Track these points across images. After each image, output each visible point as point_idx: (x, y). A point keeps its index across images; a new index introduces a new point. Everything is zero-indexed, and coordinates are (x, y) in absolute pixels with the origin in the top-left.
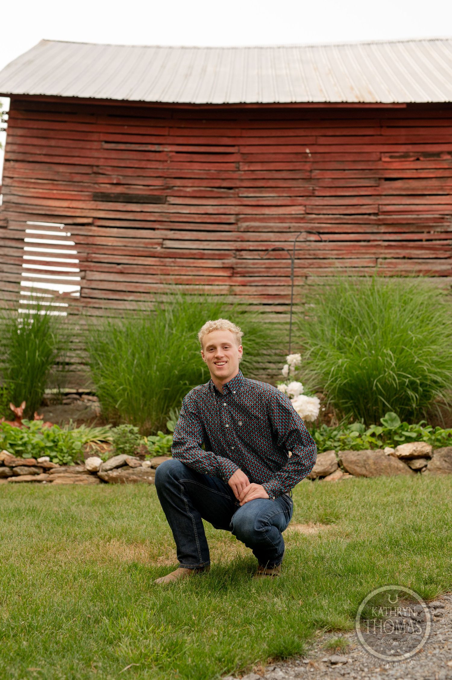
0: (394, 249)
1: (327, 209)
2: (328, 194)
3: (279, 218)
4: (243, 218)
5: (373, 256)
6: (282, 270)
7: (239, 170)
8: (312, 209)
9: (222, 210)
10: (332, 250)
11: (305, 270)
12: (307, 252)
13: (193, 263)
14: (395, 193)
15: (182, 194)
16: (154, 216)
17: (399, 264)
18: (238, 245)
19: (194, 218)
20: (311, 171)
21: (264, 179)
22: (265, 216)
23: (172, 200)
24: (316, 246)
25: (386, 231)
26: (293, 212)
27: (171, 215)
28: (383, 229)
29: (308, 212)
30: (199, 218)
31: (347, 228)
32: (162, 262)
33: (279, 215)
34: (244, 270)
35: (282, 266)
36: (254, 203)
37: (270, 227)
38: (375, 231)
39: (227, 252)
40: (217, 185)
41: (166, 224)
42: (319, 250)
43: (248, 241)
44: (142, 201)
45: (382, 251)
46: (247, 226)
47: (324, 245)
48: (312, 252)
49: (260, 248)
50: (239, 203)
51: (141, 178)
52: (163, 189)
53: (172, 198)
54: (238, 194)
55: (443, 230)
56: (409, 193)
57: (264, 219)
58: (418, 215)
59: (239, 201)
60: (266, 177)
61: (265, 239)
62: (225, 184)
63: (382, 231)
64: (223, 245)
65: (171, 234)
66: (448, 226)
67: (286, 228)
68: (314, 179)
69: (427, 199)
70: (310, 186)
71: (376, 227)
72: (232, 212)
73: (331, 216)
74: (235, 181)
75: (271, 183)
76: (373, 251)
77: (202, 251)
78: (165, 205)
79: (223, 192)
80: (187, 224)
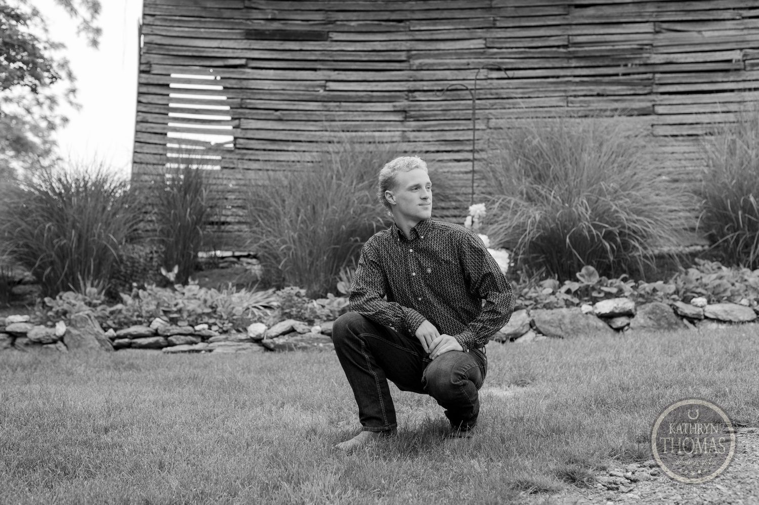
0: (587, 86)
1: (510, 42)
2: (511, 25)
3: (456, 54)
4: (415, 55)
5: (563, 94)
6: (460, 112)
8: (493, 42)
9: (391, 46)
10: (517, 88)
11: (487, 111)
12: (488, 91)
13: (361, 107)
14: (587, 21)
15: (346, 29)
16: (315, 55)
17: (593, 102)
18: (411, 85)
19: (360, 56)
21: (438, 9)
22: (441, 52)
23: (335, 36)
24: (499, 84)
25: (578, 65)
26: (472, 47)
27: (334, 53)
28: (574, 63)
29: (488, 45)
30: (366, 56)
31: (533, 63)
32: (325, 106)
33: (456, 49)
34: (418, 113)
35: (461, 108)
36: (426, 37)
37: (446, 64)
38: (565, 65)
39: (398, 94)
40: (385, 18)
41: (329, 63)
42: (502, 88)
43: (423, 80)
44: (300, 38)
45: (573, 88)
46: (420, 64)
47: (507, 83)
48: (494, 91)
49: (435, 88)
50: (411, 38)
51: (299, 12)
52: (325, 24)
53: (335, 34)
54: (409, 27)
55: (642, 62)
56: (603, 21)
57: (439, 54)
58: (613, 46)
59: (410, 35)
60: (440, 7)
61: (441, 78)
62: (394, 16)
63: (573, 65)
64: (395, 86)
65: (334, 75)
66: (648, 58)
67: (463, 64)
68: (495, 8)
69: (624, 28)
70: (490, 16)
71: (566, 60)
72: (403, 48)
73: (514, 50)
74: (405, 12)
75: (446, 14)
76: (563, 89)
77: (370, 93)
78: (327, 43)
79: (392, 26)
80: (352, 63)
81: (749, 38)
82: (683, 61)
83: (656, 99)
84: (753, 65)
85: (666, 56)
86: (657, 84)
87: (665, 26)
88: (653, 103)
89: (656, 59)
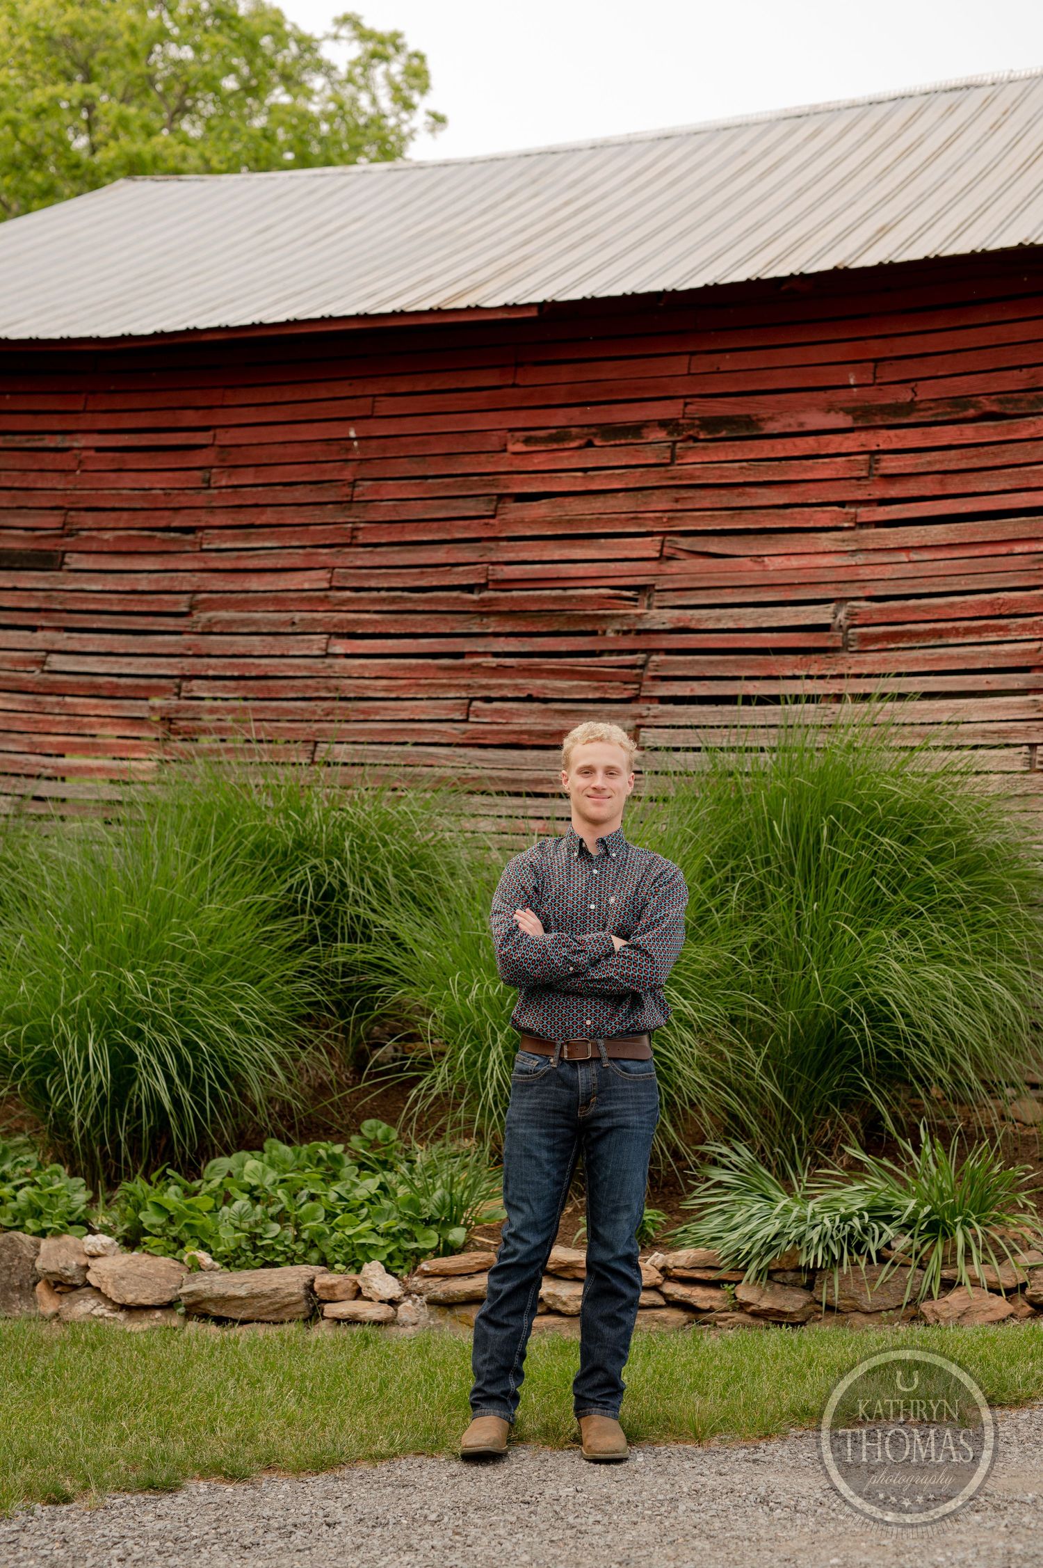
0: (510, 677)
1: (377, 576)
2: (385, 539)
3: (277, 601)
4: (204, 601)
5: (464, 694)
6: (268, 725)
7: (209, 488)
8: (345, 577)
9: (165, 582)
10: (378, 678)
11: (316, 726)
12: (323, 682)
13: (96, 707)
14: (528, 532)
15: (94, 547)
16: (37, 599)
17: (518, 713)
18: (186, 665)
19: (109, 602)
20: (353, 484)
21: (256, 506)
22: (249, 596)
23: (74, 561)
24: (344, 668)
25: (498, 629)
26: (306, 586)
27: (68, 595)
28: (493, 626)
29: (335, 584)
30: (120, 601)
31: (414, 624)
32: (39, 703)
33: (277, 591)
34: (190, 724)
36: (228, 565)
37: (254, 622)
38: (476, 630)
39: (163, 682)
40: (162, 524)
41: (57, 615)
42: (350, 677)
43: (209, 656)
44: (17, 565)
45: (484, 681)
46: (209, 620)
47: (362, 666)
48: (333, 682)
49: (228, 673)
50: (202, 565)
51: (25, 511)
52: (61, 536)
53: (75, 556)
54: (201, 544)
55: (625, 628)
56: (558, 531)
57: (246, 601)
58: (564, 589)
59: (200, 559)
60: (261, 501)
61: (242, 651)
62: (178, 521)
63: (490, 630)
64: (158, 666)
65: (63, 640)
66: (639, 616)
67: (284, 623)
68: (358, 502)
69: (601, 548)
70: (347, 519)
71: (478, 620)
72: (186, 587)
73: (383, 594)
74: (198, 512)
75: (268, 516)
76: (463, 682)
77: (115, 680)
78: (60, 574)
79: (173, 540)
80: (95, 617)
81: (865, 573)
82: (711, 625)
83: (645, 713)
84: (865, 639)
85: (677, 612)
86: (654, 678)
87: (685, 543)
88: (639, 721)
89: (660, 618)
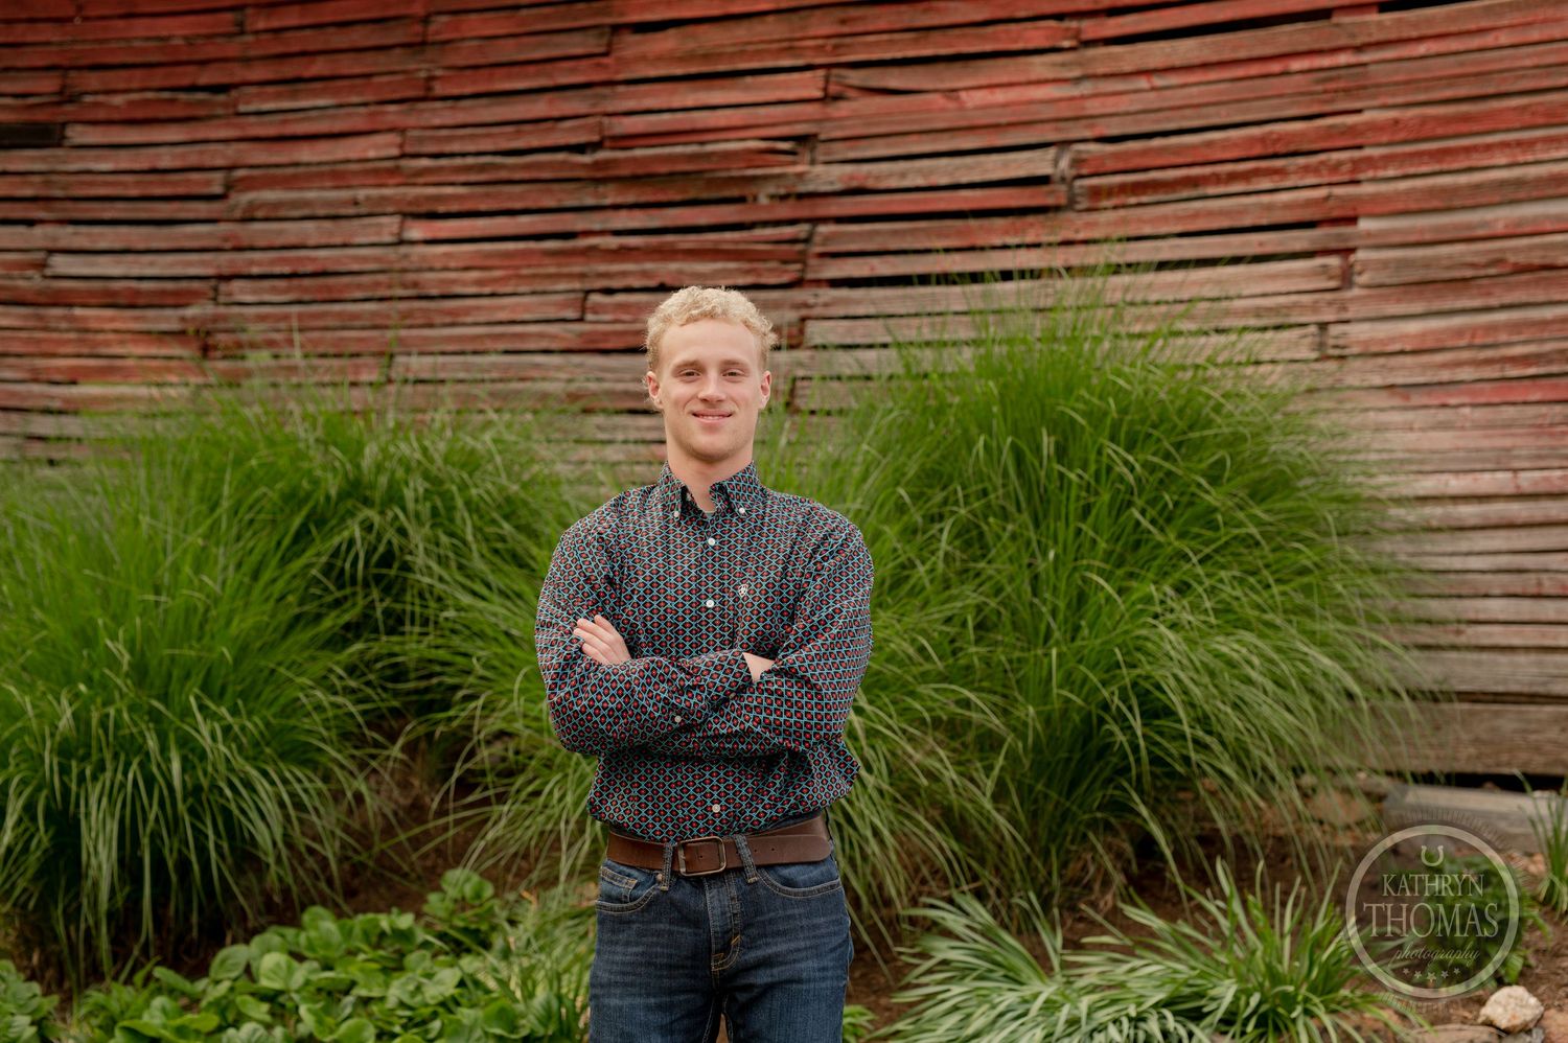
0: (636, 261)
1: (462, 138)
2: (468, 90)
3: (335, 175)
4: (242, 179)
5: (577, 285)
6: (329, 335)
7: (242, 33)
8: (421, 140)
9: (193, 156)
10: (467, 269)
11: (391, 333)
12: (396, 276)
13: (112, 319)
14: (653, 73)
15: (102, 115)
16: (32, 184)
18: (224, 262)
19: (124, 184)
20: (426, 20)
21: (303, 53)
22: (301, 170)
23: (78, 134)
24: (424, 258)
25: (619, 200)
26: (372, 154)
27: (74, 178)
28: (612, 195)
29: (408, 149)
31: (511, 197)
32: (41, 317)
33: (335, 162)
34: (233, 336)
35: (331, 323)
36: (271, 131)
37: (307, 203)
38: (590, 201)
39: (196, 285)
40: (186, 82)
41: (58, 205)
42: (431, 269)
43: (252, 249)
45: (603, 268)
46: (252, 203)
47: (446, 255)
48: (411, 277)
49: (277, 270)
50: (237, 133)
51: (12, 74)
52: (59, 104)
53: (79, 128)
54: (235, 106)
55: (782, 191)
56: (693, 69)
57: (295, 177)
58: (702, 143)
59: (237, 126)
60: (311, 47)
61: (292, 240)
62: (206, 77)
63: (608, 201)
64: (190, 264)
65: (68, 236)
66: (800, 176)
67: (345, 203)
68: (433, 43)
69: (747, 88)
70: (420, 67)
71: (591, 189)
72: (219, 162)
73: (470, 161)
74: (230, 65)
75: (319, 67)
76: (577, 269)
77: (134, 284)
78: (59, 152)
79: (201, 103)
80: (107, 205)
81: (1093, 106)
82: (894, 183)
83: (811, 300)
84: (1096, 193)
85: (849, 169)
86: (822, 255)
87: (856, 77)
88: (804, 312)
89: (826, 175)
